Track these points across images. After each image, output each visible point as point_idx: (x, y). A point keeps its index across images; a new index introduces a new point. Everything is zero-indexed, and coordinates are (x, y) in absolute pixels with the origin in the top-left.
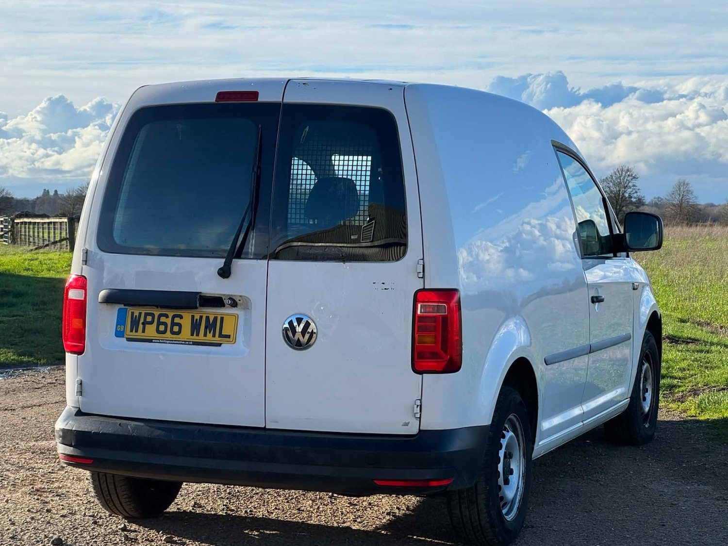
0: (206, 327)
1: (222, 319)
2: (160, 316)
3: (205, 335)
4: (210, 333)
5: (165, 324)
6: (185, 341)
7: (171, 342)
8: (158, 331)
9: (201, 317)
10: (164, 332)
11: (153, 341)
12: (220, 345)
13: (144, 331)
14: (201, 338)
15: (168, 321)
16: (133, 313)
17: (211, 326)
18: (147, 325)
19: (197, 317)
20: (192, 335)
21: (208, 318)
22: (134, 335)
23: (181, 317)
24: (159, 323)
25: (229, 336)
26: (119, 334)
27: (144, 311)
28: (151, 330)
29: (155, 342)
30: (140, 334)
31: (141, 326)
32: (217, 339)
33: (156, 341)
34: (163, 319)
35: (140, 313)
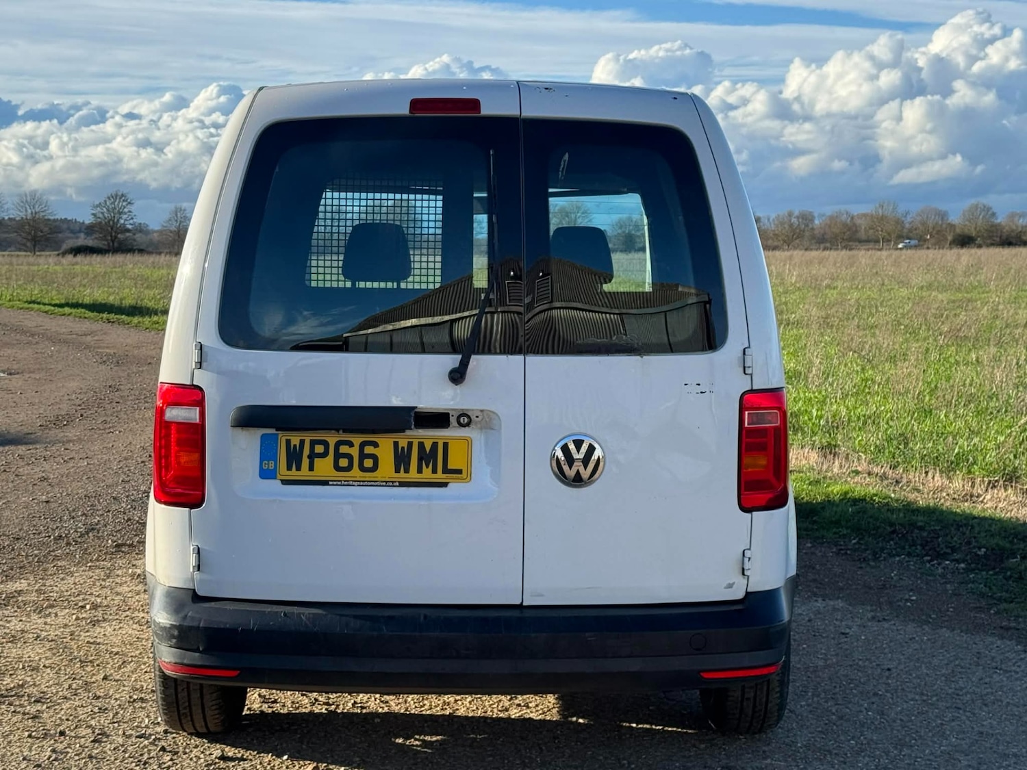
0: (420, 460)
1: (446, 445)
2: (338, 444)
3: (420, 471)
4: (427, 467)
5: (349, 457)
6: (386, 482)
7: (362, 483)
8: (337, 468)
9: (410, 444)
10: (349, 468)
11: (330, 483)
12: (445, 485)
13: (311, 468)
14: (413, 475)
15: (355, 452)
16: (288, 442)
17: (428, 457)
18: (316, 459)
19: (403, 443)
20: (397, 471)
21: (421, 445)
22: (294, 474)
23: (376, 445)
24: (338, 456)
25: (459, 472)
26: (266, 474)
27: (308, 437)
28: (324, 467)
29: (333, 485)
30: (304, 473)
31: (305, 462)
32: (440, 476)
33: (335, 483)
34: (344, 449)
35: (302, 442)
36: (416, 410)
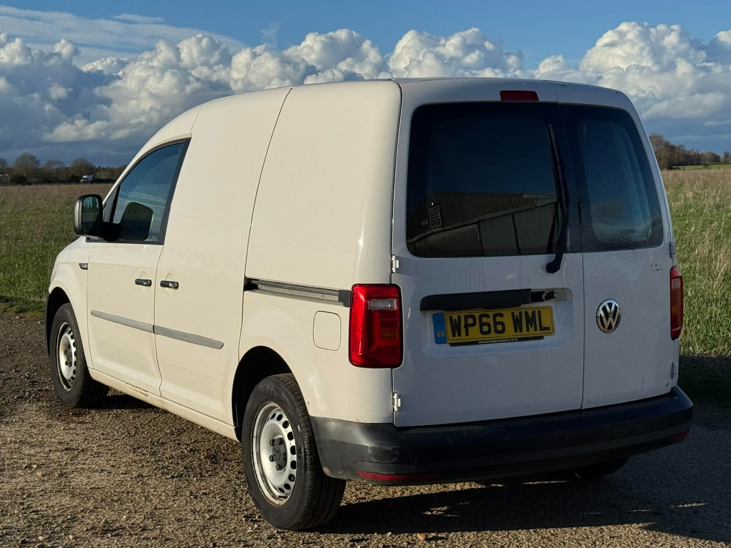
0: (527, 323)
1: (539, 312)
2: (481, 317)
3: (528, 330)
4: (531, 327)
5: (488, 324)
6: (511, 339)
7: (497, 341)
8: (482, 332)
9: (520, 313)
10: (489, 332)
11: (480, 342)
12: (541, 338)
13: (467, 334)
14: (525, 333)
15: (490, 321)
16: (451, 318)
17: (531, 321)
18: (469, 328)
19: (517, 313)
20: (516, 331)
21: (526, 313)
22: (457, 339)
23: (502, 315)
24: (482, 325)
25: (548, 329)
26: (439, 341)
27: (463, 314)
28: (475, 332)
29: (481, 344)
30: (463, 337)
31: (463, 330)
32: (539, 332)
33: (482, 342)
34: (484, 320)
35: (459, 317)
36: (531, 291)
